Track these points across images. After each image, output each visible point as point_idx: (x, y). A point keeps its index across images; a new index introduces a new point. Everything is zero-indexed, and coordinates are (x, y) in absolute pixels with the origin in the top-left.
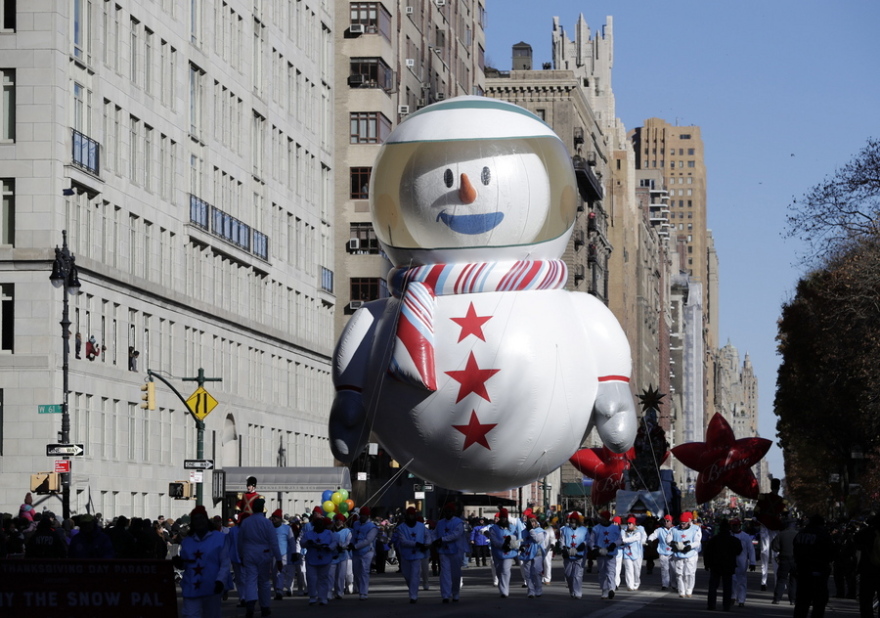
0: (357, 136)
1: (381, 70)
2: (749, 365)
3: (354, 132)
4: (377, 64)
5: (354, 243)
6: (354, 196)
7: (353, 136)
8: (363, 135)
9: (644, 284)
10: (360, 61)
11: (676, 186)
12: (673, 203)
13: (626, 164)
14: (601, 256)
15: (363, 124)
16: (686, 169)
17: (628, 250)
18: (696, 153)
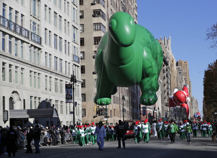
0: (95, 29)
1: (101, 13)
2: (197, 100)
3: (94, 28)
4: (100, 11)
5: (95, 56)
6: (95, 44)
7: (94, 29)
8: (97, 29)
9: (178, 83)
10: (95, 11)
11: (184, 71)
12: (184, 73)
13: (174, 61)
14: (169, 76)
15: (97, 26)
16: (186, 68)
17: (175, 76)
18: (187, 65)
